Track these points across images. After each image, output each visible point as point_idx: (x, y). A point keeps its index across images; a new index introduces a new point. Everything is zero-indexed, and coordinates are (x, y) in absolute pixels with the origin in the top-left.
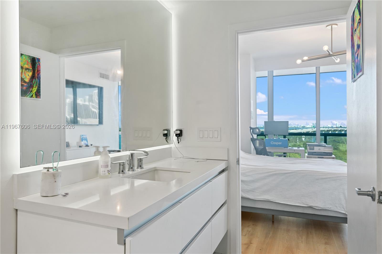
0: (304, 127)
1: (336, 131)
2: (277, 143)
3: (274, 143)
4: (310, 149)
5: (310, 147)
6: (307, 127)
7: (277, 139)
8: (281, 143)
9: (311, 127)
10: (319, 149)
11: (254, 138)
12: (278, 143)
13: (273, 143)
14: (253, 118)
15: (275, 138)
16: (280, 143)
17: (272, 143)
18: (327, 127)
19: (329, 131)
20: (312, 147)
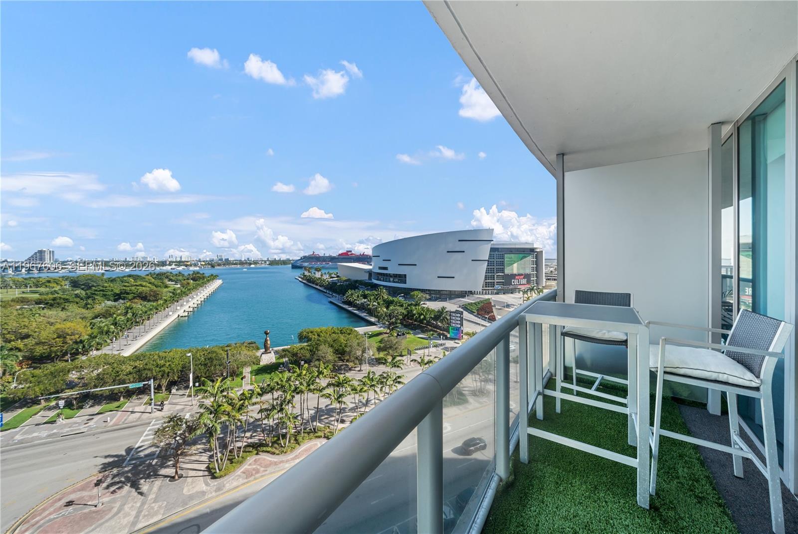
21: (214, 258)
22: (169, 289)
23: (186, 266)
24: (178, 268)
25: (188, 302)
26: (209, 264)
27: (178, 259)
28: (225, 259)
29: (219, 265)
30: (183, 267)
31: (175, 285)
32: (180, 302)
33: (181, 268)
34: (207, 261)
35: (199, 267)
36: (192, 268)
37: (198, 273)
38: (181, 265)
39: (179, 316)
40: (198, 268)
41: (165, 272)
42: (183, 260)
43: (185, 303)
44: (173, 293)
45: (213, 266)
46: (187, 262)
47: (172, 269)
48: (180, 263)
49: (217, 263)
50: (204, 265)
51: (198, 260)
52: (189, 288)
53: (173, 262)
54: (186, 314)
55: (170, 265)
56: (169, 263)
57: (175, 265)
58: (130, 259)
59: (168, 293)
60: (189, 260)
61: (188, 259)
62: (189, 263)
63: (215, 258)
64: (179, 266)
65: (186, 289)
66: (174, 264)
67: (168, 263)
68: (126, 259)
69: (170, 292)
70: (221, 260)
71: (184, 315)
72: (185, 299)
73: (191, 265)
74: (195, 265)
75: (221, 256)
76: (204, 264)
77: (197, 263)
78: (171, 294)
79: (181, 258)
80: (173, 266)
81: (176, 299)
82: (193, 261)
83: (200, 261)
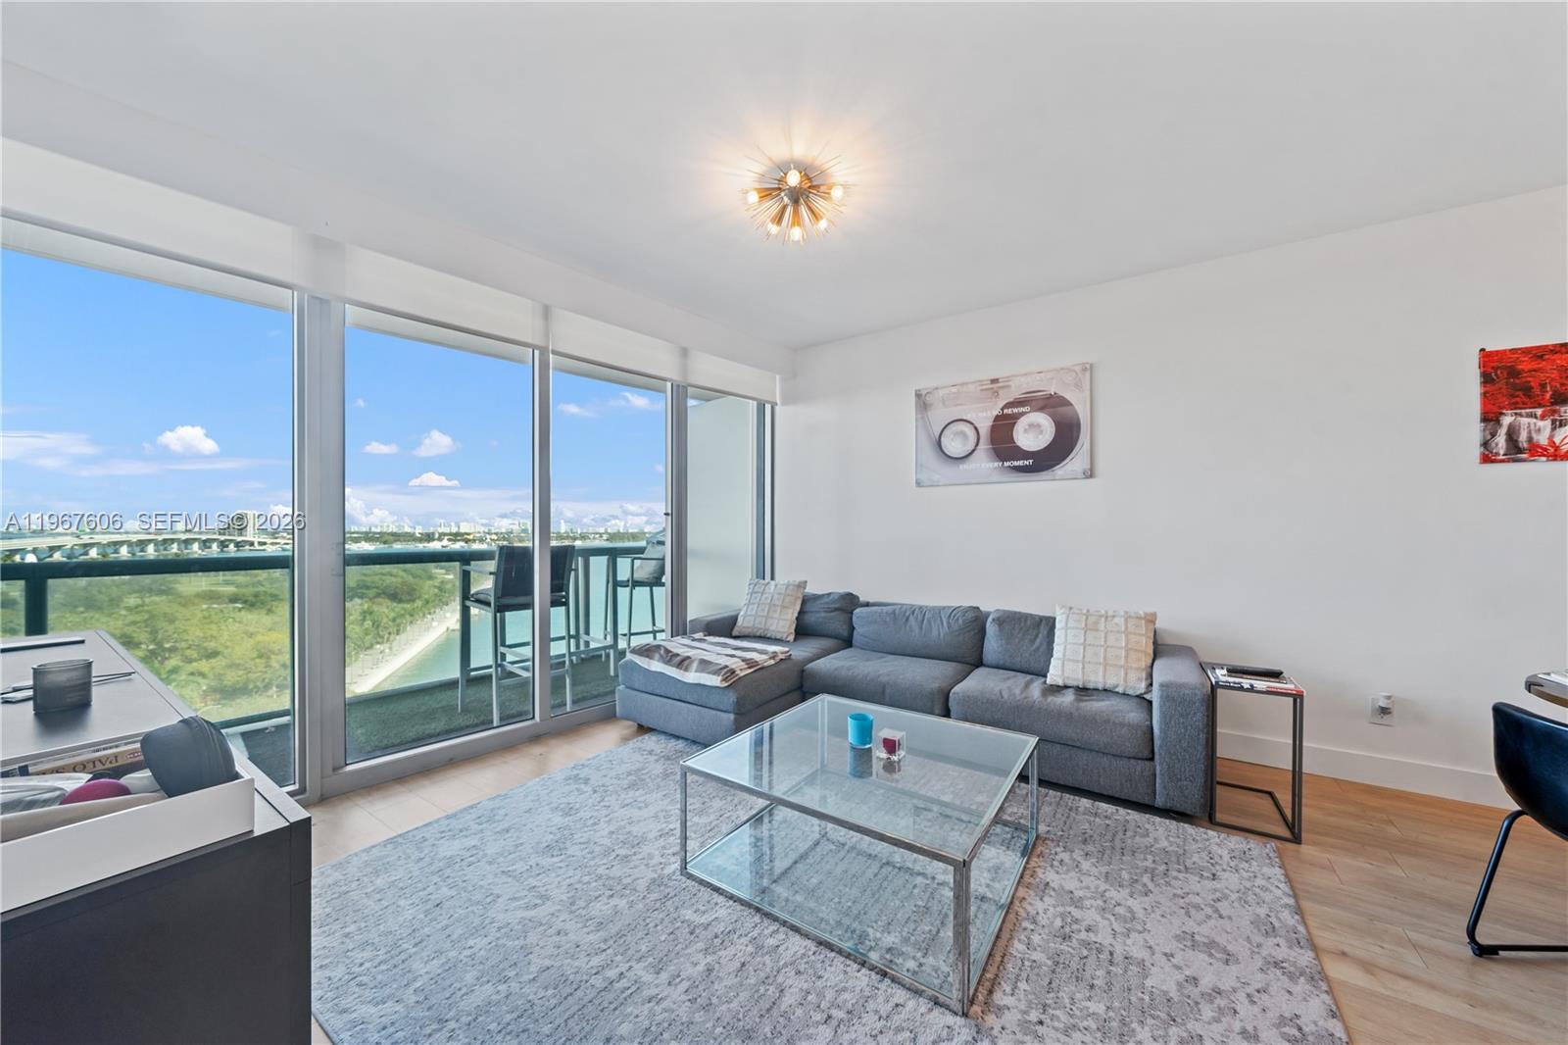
21: (514, 528)
22: (435, 582)
23: (466, 542)
24: (452, 545)
26: (504, 539)
27: (454, 529)
30: (461, 543)
31: (446, 574)
33: (457, 545)
34: (501, 533)
35: (488, 544)
36: (476, 546)
38: (459, 540)
39: (448, 629)
42: (462, 531)
44: (441, 589)
46: (469, 534)
47: (443, 547)
48: (456, 536)
49: (517, 537)
50: (497, 540)
51: (486, 530)
53: (445, 534)
55: (440, 539)
56: (439, 536)
58: (377, 527)
59: (432, 589)
60: (472, 531)
61: (470, 529)
62: (471, 537)
64: (455, 541)
66: (446, 538)
67: (437, 536)
69: (436, 587)
73: (474, 541)
74: (482, 541)
76: (496, 538)
77: (485, 536)
78: (436, 590)
79: (458, 527)
80: (445, 542)
81: (444, 600)
82: (479, 533)
83: (489, 534)
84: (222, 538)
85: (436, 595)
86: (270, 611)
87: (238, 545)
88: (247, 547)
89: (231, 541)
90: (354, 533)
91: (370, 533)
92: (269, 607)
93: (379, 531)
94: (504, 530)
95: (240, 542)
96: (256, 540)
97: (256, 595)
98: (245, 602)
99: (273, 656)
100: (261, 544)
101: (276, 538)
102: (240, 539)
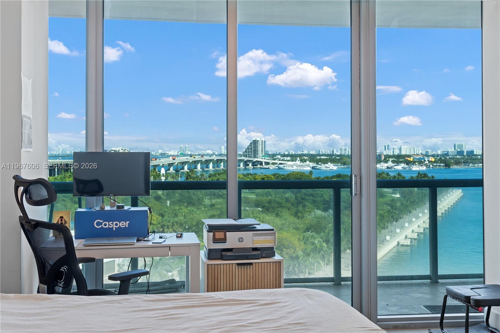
0: (165, 154)
1: (221, 162)
2: (114, 223)
3: (105, 225)
4: (215, 240)
5: (214, 235)
6: (169, 154)
7: (115, 208)
8: (127, 222)
9: (177, 155)
10: (241, 240)
11: (30, 217)
12: (116, 225)
13: (101, 224)
14: (30, 143)
15: (107, 208)
16: (124, 224)
17: (99, 224)
18: (205, 154)
19: (209, 162)
20: (219, 235)
21: (449, 150)
22: (386, 199)
23: (407, 164)
24: (396, 167)
25: (410, 222)
26: (441, 161)
27: (397, 152)
28: (467, 152)
29: (457, 163)
30: (403, 165)
31: (393, 193)
32: (400, 221)
33: (400, 167)
34: (438, 155)
35: (426, 165)
36: (416, 168)
37: (425, 175)
38: (401, 162)
39: (398, 243)
40: (424, 168)
41: (381, 173)
42: (403, 153)
43: (407, 225)
44: (392, 207)
45: (447, 165)
46: (409, 156)
47: (388, 168)
48: (399, 158)
49: (453, 159)
50: (435, 162)
51: (424, 153)
52: (412, 199)
53: (390, 157)
54: (408, 242)
55: (386, 161)
56: (385, 159)
57: (392, 161)
58: (337, 151)
59: (385, 206)
60: (412, 153)
61: (410, 151)
62: (412, 159)
63: (451, 150)
64: (398, 163)
65: (409, 202)
66: (391, 159)
67: (383, 158)
68: (333, 151)
69: (387, 204)
70: (461, 153)
71: (405, 244)
72: (406, 218)
73: (414, 163)
74: (421, 162)
75: (461, 146)
76: (433, 160)
77: (424, 159)
78: (389, 207)
79: (400, 149)
80: (390, 164)
81: (395, 216)
82: (417, 154)
83: (428, 156)
84: (246, 159)
85: (389, 211)
86: (277, 215)
87: (254, 164)
88: (259, 166)
89: (250, 161)
90: (323, 155)
91: (334, 155)
92: (277, 212)
93: (339, 154)
94: (439, 152)
95: (255, 162)
96: (264, 161)
97: (270, 202)
98: (263, 207)
99: (284, 249)
100: (267, 163)
101: (275, 159)
102: (255, 160)
